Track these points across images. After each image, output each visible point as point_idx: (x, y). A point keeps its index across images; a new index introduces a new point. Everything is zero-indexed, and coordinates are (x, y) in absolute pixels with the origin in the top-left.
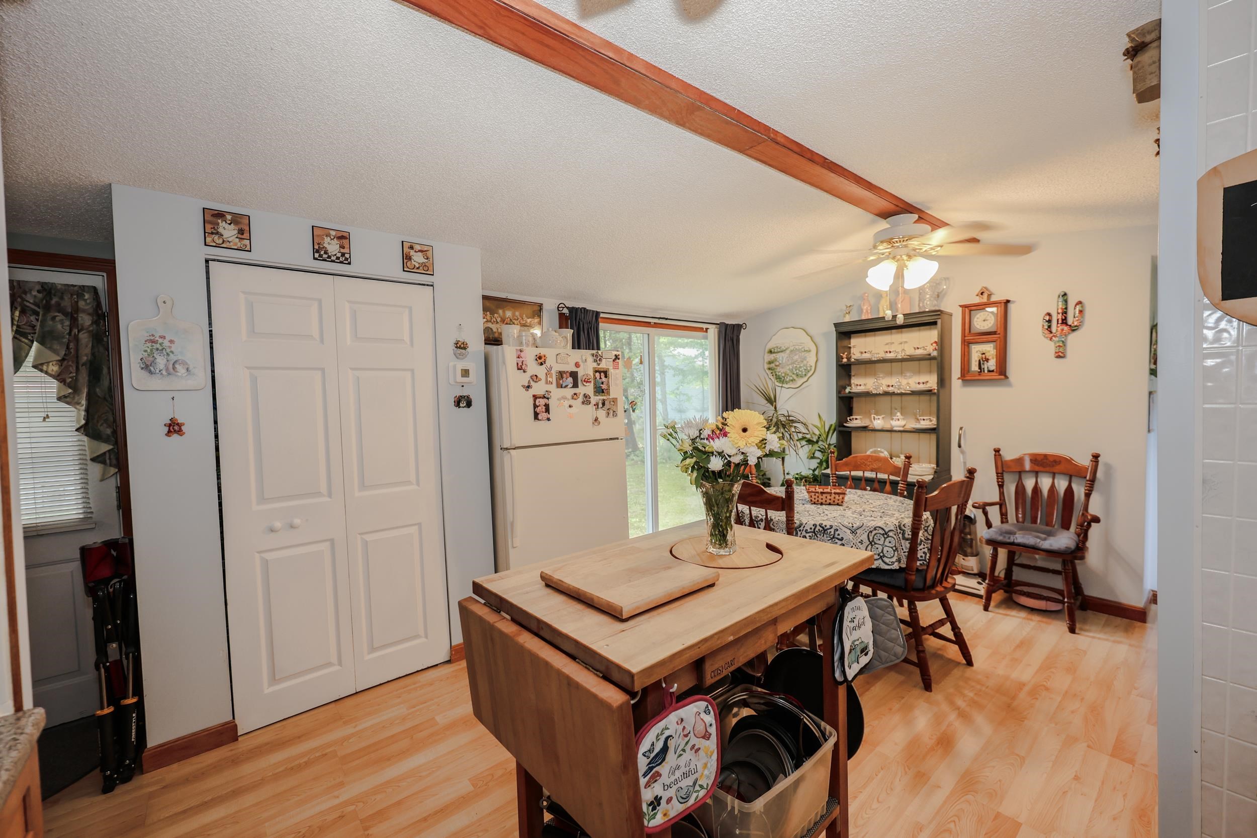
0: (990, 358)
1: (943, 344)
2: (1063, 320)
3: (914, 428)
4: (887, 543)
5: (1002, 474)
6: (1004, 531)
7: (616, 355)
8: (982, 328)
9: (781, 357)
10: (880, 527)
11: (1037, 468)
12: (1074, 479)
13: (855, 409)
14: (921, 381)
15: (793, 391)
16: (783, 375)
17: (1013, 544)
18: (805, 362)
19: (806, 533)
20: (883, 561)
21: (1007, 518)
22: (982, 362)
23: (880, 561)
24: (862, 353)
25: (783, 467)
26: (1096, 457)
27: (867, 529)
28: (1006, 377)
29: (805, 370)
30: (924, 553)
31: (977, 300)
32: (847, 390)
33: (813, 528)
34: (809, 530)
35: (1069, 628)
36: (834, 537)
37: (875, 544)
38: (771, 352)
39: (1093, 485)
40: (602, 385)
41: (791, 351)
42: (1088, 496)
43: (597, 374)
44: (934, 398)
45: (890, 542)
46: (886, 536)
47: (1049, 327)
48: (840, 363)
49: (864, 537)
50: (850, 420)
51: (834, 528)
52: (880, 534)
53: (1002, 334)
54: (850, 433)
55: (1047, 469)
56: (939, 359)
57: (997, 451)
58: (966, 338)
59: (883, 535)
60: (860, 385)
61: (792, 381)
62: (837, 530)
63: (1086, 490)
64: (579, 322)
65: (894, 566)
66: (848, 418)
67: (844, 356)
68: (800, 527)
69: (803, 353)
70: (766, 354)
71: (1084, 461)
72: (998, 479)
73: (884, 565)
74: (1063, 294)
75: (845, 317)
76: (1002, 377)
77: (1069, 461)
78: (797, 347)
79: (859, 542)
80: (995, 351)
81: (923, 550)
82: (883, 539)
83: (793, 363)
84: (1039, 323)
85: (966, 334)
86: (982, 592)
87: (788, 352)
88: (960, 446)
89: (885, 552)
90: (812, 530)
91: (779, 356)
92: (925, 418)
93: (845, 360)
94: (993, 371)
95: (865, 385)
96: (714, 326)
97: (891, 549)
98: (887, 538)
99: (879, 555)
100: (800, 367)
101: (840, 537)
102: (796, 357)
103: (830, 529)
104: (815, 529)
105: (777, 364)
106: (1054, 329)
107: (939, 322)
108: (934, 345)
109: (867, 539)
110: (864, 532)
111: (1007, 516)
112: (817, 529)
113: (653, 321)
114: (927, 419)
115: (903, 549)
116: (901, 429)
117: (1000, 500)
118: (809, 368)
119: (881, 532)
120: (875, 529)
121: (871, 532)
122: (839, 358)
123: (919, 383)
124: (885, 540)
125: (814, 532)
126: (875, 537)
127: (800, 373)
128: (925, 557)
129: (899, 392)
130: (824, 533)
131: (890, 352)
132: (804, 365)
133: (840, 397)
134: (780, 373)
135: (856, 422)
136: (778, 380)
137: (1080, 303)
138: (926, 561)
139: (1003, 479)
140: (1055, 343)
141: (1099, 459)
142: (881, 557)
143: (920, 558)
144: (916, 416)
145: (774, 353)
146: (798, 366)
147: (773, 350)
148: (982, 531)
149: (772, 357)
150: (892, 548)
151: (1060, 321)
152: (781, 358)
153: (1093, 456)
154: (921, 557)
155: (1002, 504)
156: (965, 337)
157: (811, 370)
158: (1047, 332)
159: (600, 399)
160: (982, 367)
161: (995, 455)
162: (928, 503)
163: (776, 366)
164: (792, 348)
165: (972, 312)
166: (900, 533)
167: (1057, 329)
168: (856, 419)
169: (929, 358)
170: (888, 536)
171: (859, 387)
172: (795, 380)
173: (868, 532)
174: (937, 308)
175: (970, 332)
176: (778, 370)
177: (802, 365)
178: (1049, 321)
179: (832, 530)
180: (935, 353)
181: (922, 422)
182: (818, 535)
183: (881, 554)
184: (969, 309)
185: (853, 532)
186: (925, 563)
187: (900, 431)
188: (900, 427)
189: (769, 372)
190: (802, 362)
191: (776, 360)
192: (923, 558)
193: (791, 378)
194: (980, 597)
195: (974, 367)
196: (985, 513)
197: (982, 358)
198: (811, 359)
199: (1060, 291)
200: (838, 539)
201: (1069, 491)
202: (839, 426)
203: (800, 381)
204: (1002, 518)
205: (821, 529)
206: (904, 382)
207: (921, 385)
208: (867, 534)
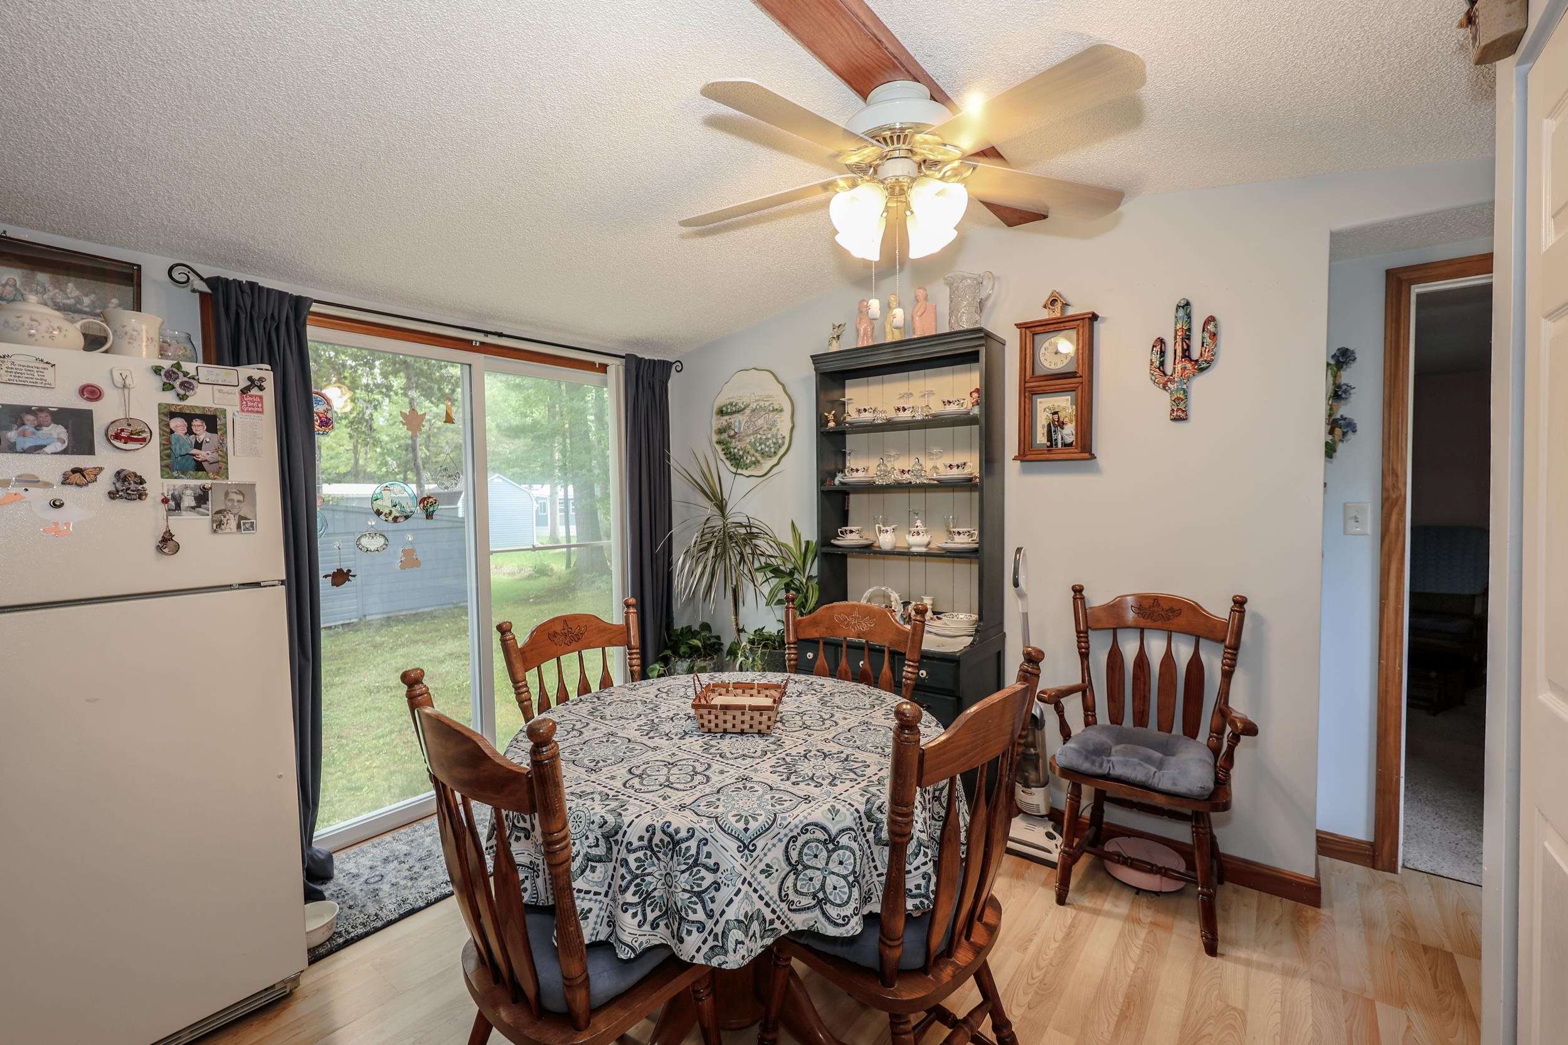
0: (1067, 420)
1: (989, 395)
2: (1184, 351)
3: (943, 549)
4: (833, 866)
5: (1086, 632)
6: (1091, 747)
7: (250, 379)
8: (1053, 367)
9: (739, 422)
10: (816, 825)
11: (1142, 622)
12: (1202, 641)
13: (852, 515)
14: (954, 463)
15: (755, 481)
16: (741, 453)
17: (1106, 777)
18: (774, 430)
19: (629, 851)
20: (824, 913)
21: (1094, 716)
22: (1053, 428)
23: (817, 912)
24: (859, 411)
25: (736, 620)
26: (1240, 603)
27: (783, 832)
28: (1093, 457)
29: (774, 443)
30: (925, 876)
31: (1044, 315)
32: (839, 479)
33: (647, 836)
34: (636, 844)
35: (1205, 945)
36: (696, 863)
37: (806, 867)
38: (721, 412)
39: (1236, 655)
40: (195, 451)
41: (753, 411)
42: (1227, 675)
43: (178, 424)
44: (976, 495)
45: (841, 863)
46: (831, 846)
47: (1162, 363)
48: (823, 429)
49: (775, 856)
50: (842, 532)
51: (698, 835)
52: (818, 840)
53: (1086, 376)
54: (844, 557)
55: (1159, 623)
56: (983, 421)
57: (1078, 591)
58: (1027, 385)
59: (825, 843)
60: (857, 470)
61: (754, 463)
62: (705, 841)
63: (1223, 665)
64: (238, 315)
65: (849, 927)
66: (839, 530)
67: (831, 417)
68: (617, 833)
69: (771, 415)
70: (715, 417)
71: (1220, 610)
72: (1079, 642)
73: (826, 924)
74: (1183, 303)
75: (830, 344)
76: (1086, 455)
77: (1194, 609)
78: (762, 403)
79: (762, 872)
80: (1074, 407)
81: (923, 869)
82: (825, 854)
83: (756, 432)
84: (1144, 357)
85: (1028, 378)
86: (1055, 857)
87: (748, 411)
88: (1016, 584)
89: (829, 889)
90: (645, 843)
91: (736, 419)
92: (961, 530)
93: (832, 424)
94: (1071, 445)
95: (866, 470)
96: (617, 361)
97: (843, 883)
98: (834, 850)
99: (814, 896)
100: (767, 439)
101: (710, 862)
102: (760, 422)
103: (688, 839)
104: (650, 840)
105: (732, 433)
106: (1169, 369)
107: (983, 352)
108: (975, 395)
109: (782, 858)
110: (775, 840)
111: (1094, 711)
112: (656, 840)
113: (481, 338)
114: (964, 533)
115: (875, 867)
116: (923, 550)
117: (1083, 681)
118: (780, 441)
119: (820, 835)
120: (805, 830)
121: (794, 839)
122: (821, 421)
123: (951, 466)
124: (829, 857)
125: (650, 847)
126: (806, 850)
127: (767, 449)
128: (927, 888)
129: (918, 482)
130: (673, 849)
131: (904, 409)
132: (773, 436)
133: (822, 492)
134: (736, 450)
135: (850, 538)
136: (733, 462)
137: (1211, 319)
138: (928, 898)
139: (1087, 642)
140: (1171, 393)
141: (1245, 606)
142: (819, 902)
143: (915, 892)
144: (947, 526)
145: (727, 414)
146: (764, 437)
147: (724, 409)
148: (1054, 748)
149: (724, 420)
150: (845, 877)
151: (1179, 353)
152: (737, 424)
153: (1235, 602)
154: (918, 887)
155: (1085, 689)
156: (1025, 382)
157: (783, 443)
158: (1157, 373)
159: (186, 487)
160: (1054, 437)
161: (1075, 599)
162: (926, 765)
163: (730, 437)
164: (754, 406)
165: (1037, 337)
166: (869, 830)
167: (1174, 368)
168: (851, 532)
169: (965, 420)
170: (838, 847)
171: (855, 474)
172: (759, 462)
173: (786, 840)
174: (977, 326)
175: (1033, 374)
176: (733, 445)
177: (769, 436)
178: (1162, 353)
179: (693, 843)
180: (976, 411)
181: (957, 538)
182: (660, 855)
183: (821, 895)
184: (1032, 331)
185: (746, 847)
186: (926, 902)
187: (920, 554)
188: (920, 546)
189: (719, 448)
190: (770, 429)
191: (729, 427)
192: (923, 891)
193: (753, 459)
194: (1052, 865)
195: (1041, 439)
196: (1060, 710)
197: (1054, 421)
198: (783, 425)
199: (1178, 299)
200: (707, 868)
201: (1196, 665)
202: (823, 546)
203: (767, 464)
204: (1086, 716)
205: (667, 839)
206: (928, 464)
207: (955, 469)
208: (782, 845)
